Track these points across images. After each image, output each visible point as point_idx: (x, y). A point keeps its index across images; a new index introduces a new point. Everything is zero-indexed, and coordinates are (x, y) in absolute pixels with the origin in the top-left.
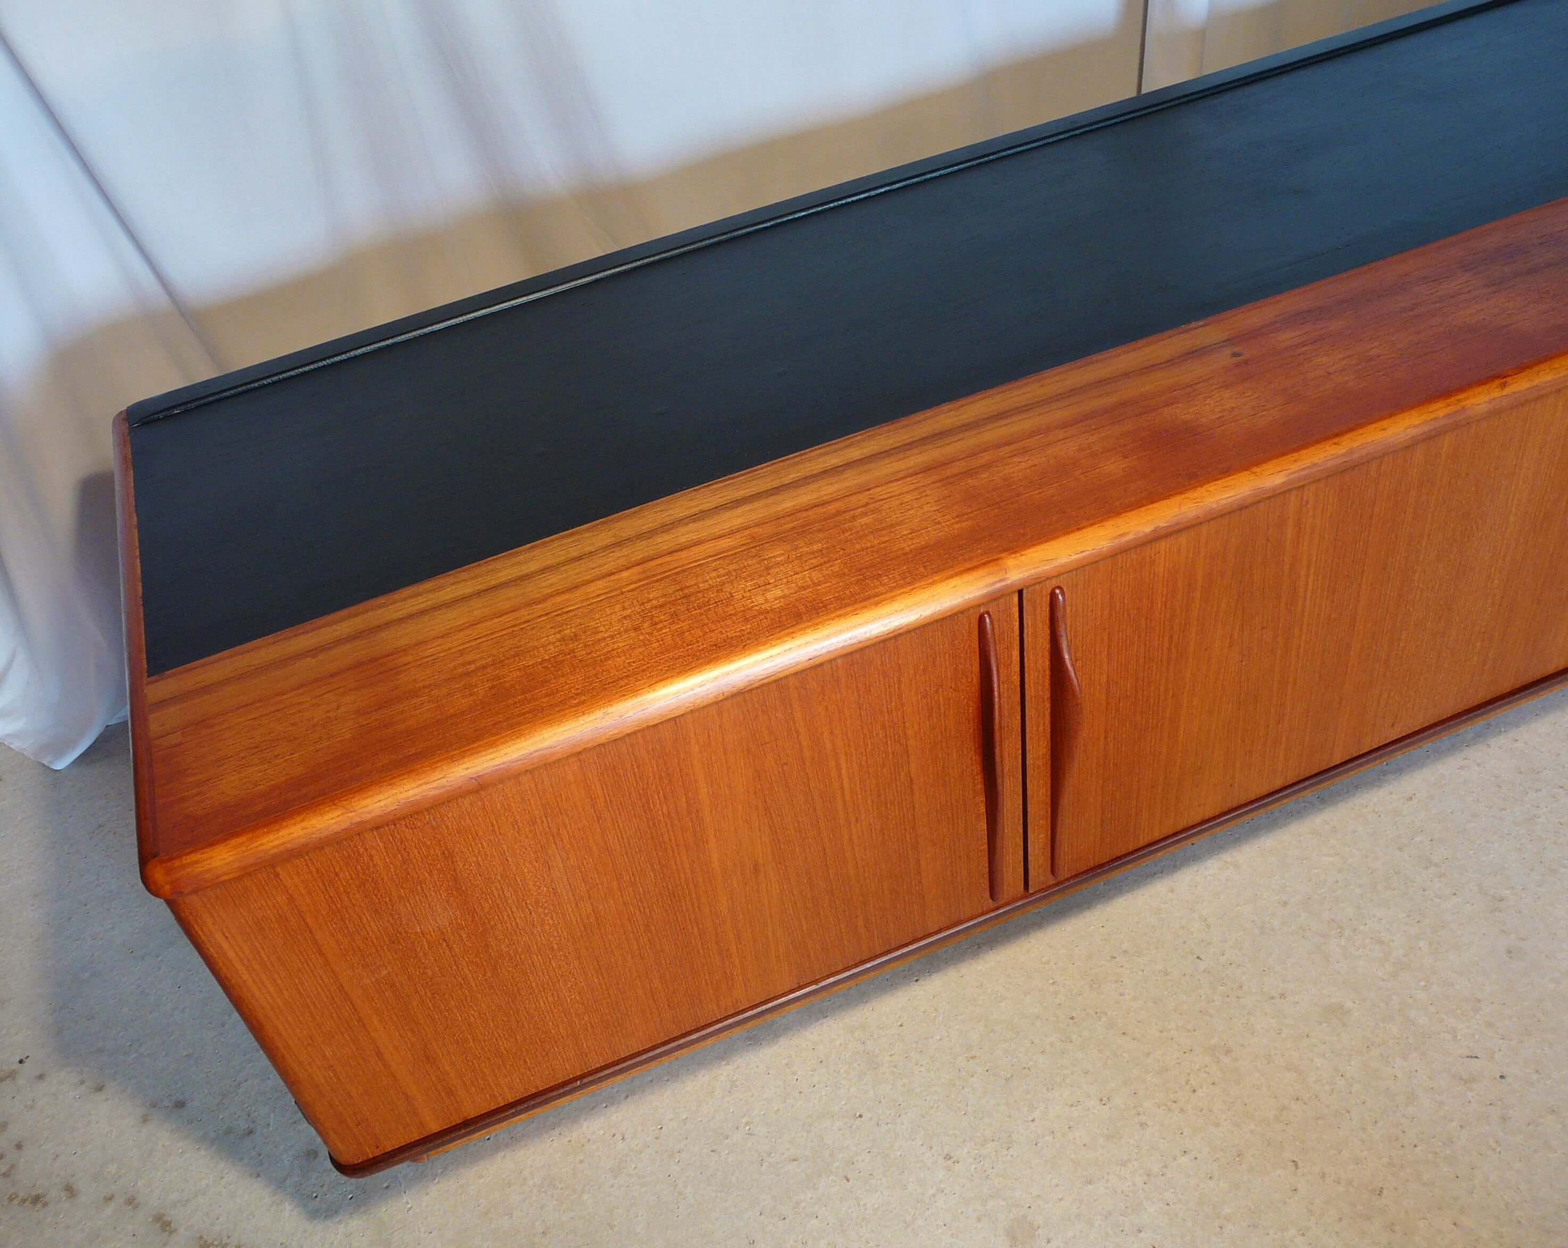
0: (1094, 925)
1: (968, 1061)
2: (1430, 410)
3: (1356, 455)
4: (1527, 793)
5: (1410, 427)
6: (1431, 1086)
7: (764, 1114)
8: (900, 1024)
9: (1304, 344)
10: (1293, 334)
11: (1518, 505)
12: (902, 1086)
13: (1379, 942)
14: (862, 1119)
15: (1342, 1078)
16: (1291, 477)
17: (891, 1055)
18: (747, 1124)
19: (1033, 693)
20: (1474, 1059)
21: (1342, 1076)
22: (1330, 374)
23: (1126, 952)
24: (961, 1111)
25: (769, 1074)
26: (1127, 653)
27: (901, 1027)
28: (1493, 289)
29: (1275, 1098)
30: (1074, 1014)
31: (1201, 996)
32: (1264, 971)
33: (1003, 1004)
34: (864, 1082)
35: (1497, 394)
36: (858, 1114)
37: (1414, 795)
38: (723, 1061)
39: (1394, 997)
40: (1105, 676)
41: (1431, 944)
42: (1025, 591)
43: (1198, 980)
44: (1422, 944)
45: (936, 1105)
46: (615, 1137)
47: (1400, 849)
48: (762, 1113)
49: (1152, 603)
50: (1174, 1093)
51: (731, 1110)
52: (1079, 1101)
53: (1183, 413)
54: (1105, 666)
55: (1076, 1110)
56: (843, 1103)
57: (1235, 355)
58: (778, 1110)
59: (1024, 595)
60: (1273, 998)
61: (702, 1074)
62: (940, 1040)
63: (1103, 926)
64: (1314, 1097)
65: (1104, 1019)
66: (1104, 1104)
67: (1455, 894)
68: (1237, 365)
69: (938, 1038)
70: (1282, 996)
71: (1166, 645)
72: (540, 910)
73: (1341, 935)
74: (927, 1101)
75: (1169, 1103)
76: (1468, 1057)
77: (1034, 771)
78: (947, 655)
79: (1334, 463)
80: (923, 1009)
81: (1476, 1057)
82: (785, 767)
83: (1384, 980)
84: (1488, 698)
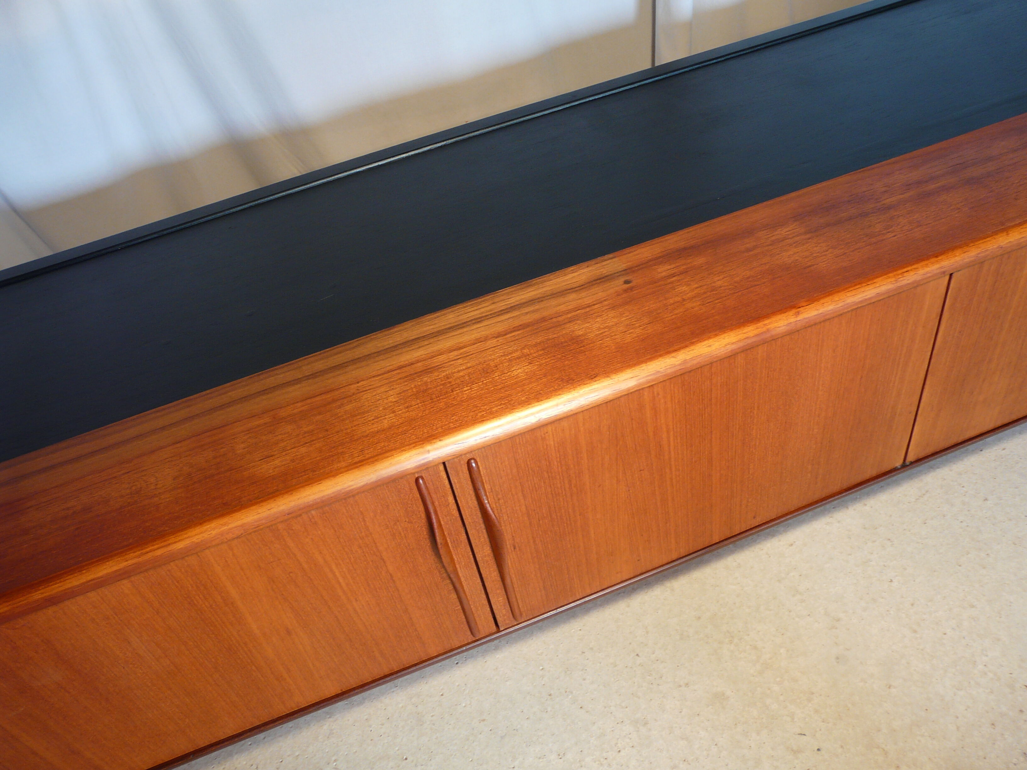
0: (574, 629)
1: (480, 722)
2: (744, 332)
3: (689, 365)
4: (867, 543)
5: (729, 344)
6: (772, 755)
7: (347, 755)
8: (441, 694)
9: (673, 275)
10: (669, 267)
11: (823, 384)
12: (435, 738)
13: (755, 648)
14: (407, 761)
15: (716, 746)
16: (641, 381)
17: (432, 716)
18: (335, 761)
19: (470, 520)
20: (803, 736)
21: (716, 745)
22: (684, 300)
23: (592, 649)
24: (470, 759)
25: (354, 725)
26: (538, 493)
27: (442, 696)
28: (808, 236)
29: (671, 759)
30: (552, 692)
31: (634, 683)
32: (678, 666)
33: (508, 683)
34: (412, 735)
35: (793, 320)
36: (405, 757)
37: (794, 542)
38: (328, 715)
39: (759, 688)
40: (524, 507)
41: (788, 651)
42: (446, 463)
43: (635, 671)
44: (782, 651)
45: (454, 754)
46: (252, 767)
47: (779, 581)
48: (346, 753)
49: (550, 463)
50: (606, 752)
51: (327, 751)
52: (545, 755)
53: (578, 329)
54: (522, 501)
55: (542, 761)
56: (397, 749)
57: (626, 282)
58: (356, 752)
59: (447, 465)
60: (680, 686)
61: (314, 724)
62: (465, 706)
63: (580, 630)
64: (696, 760)
65: (570, 697)
66: (561, 758)
67: (809, 615)
68: (626, 291)
69: (464, 705)
70: (687, 685)
71: (567, 486)
72: (131, 666)
73: (731, 642)
74: (450, 750)
75: (602, 760)
76: (799, 734)
77: (484, 564)
78: (397, 503)
79: (673, 370)
80: (457, 684)
81: (804, 735)
82: (291, 574)
83: (753, 676)
84: (824, 496)
